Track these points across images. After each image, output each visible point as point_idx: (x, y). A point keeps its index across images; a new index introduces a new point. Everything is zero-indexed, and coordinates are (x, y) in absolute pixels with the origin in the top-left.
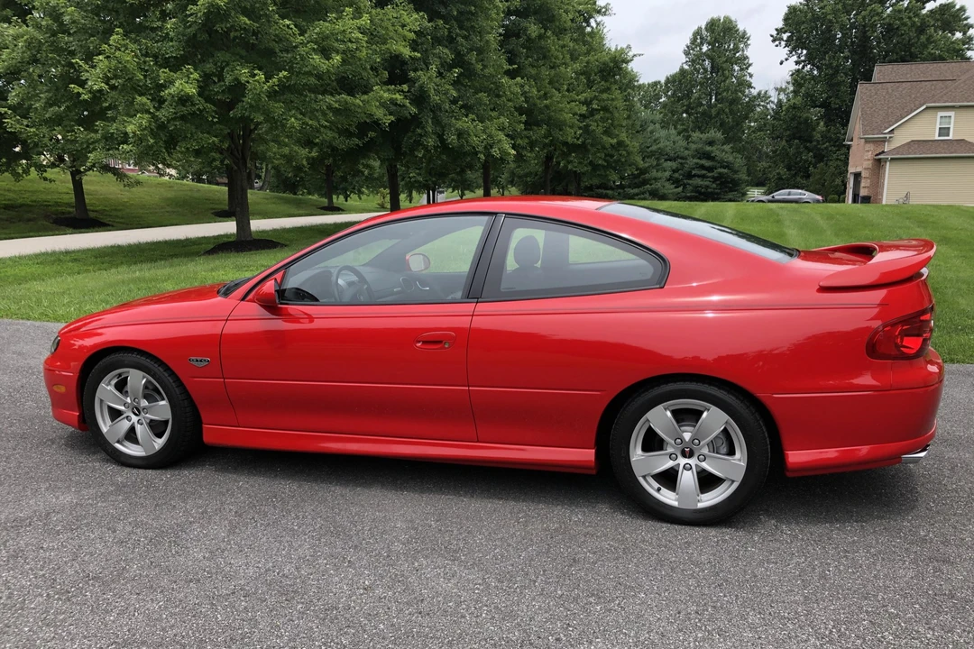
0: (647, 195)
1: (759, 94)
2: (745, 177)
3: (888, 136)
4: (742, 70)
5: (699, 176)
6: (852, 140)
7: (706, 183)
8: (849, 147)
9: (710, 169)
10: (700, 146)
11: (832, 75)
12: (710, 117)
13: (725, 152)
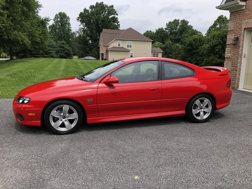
0: (50, 57)
1: (73, 32)
2: (72, 53)
3: (108, 45)
4: (69, 26)
5: (61, 52)
6: (100, 46)
7: (63, 54)
8: (99, 47)
9: (64, 51)
10: (60, 45)
11: (92, 30)
12: (62, 37)
13: (67, 47)
